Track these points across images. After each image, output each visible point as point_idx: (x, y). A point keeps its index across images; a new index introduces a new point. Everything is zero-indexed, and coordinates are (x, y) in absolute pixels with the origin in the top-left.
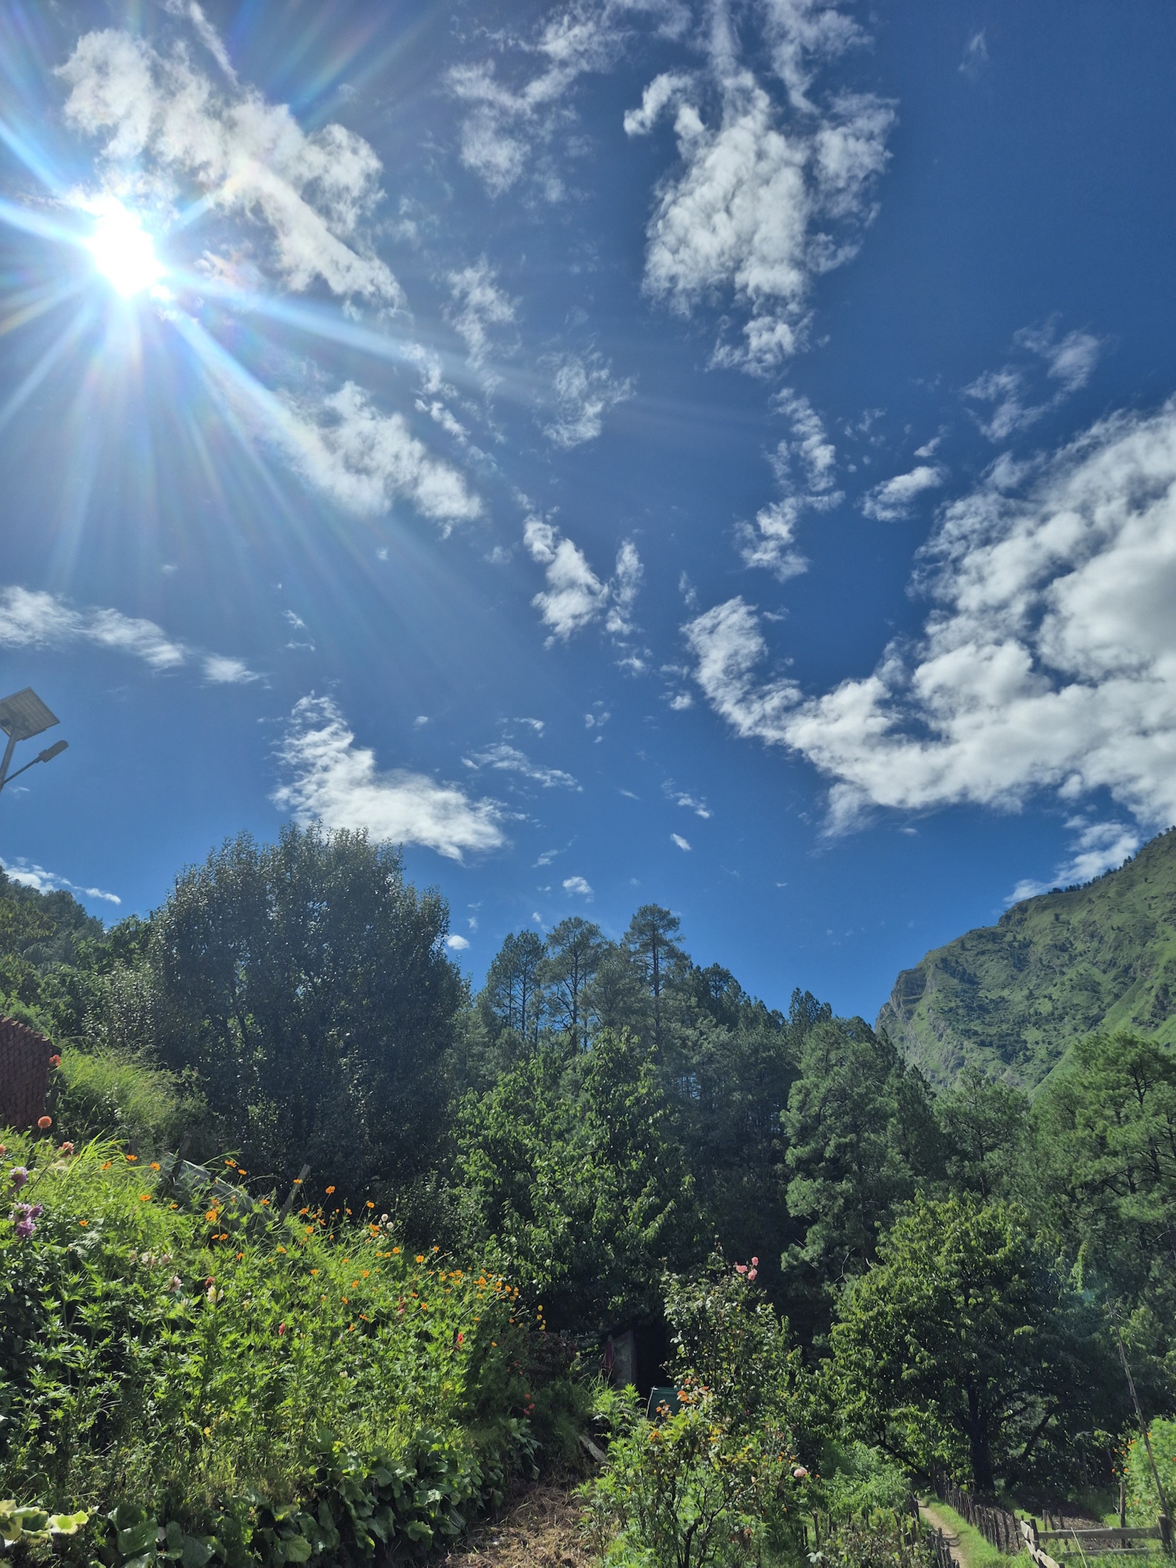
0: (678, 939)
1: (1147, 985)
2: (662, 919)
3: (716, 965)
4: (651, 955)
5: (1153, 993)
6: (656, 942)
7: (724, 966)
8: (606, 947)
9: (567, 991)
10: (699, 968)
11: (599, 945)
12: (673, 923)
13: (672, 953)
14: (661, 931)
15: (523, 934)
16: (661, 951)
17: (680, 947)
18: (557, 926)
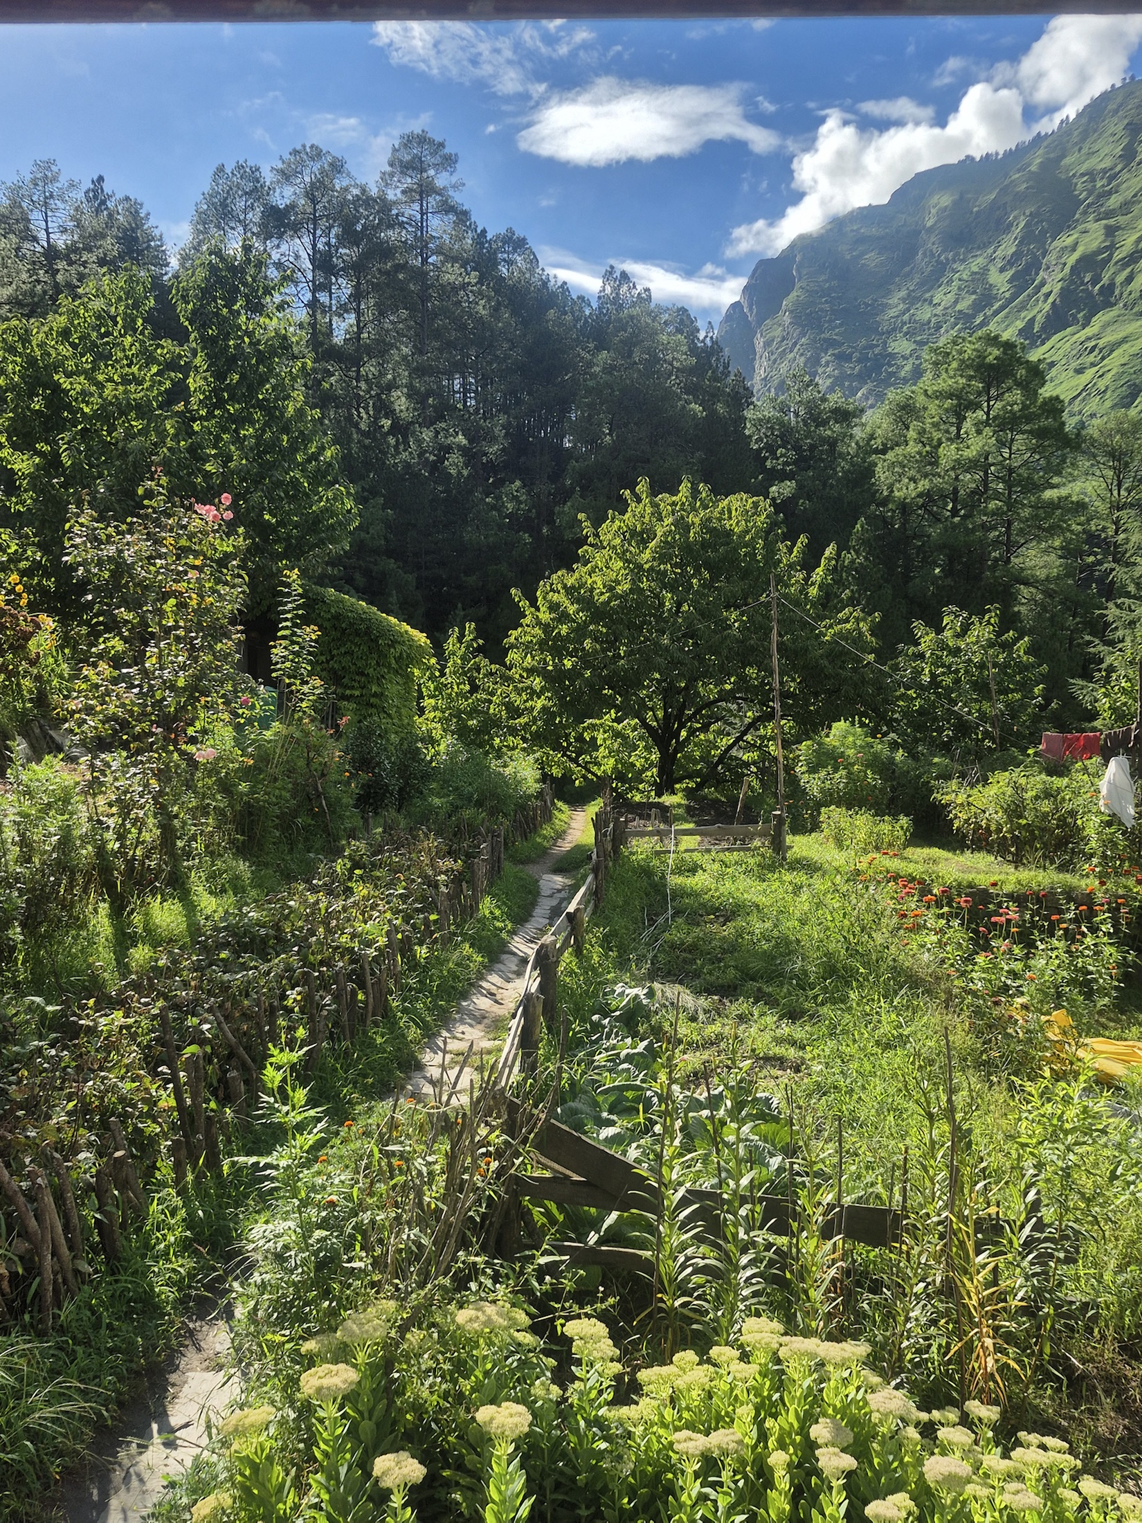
0: (454, 187)
1: (1045, 290)
2: (434, 154)
3: (510, 230)
4: (416, 206)
5: (1051, 300)
6: (424, 190)
7: (519, 233)
8: (356, 191)
9: (304, 255)
10: (484, 231)
11: (346, 190)
12: (449, 162)
13: (447, 208)
14: (432, 172)
15: (240, 167)
16: (433, 201)
17: (457, 198)
18: (286, 156)
